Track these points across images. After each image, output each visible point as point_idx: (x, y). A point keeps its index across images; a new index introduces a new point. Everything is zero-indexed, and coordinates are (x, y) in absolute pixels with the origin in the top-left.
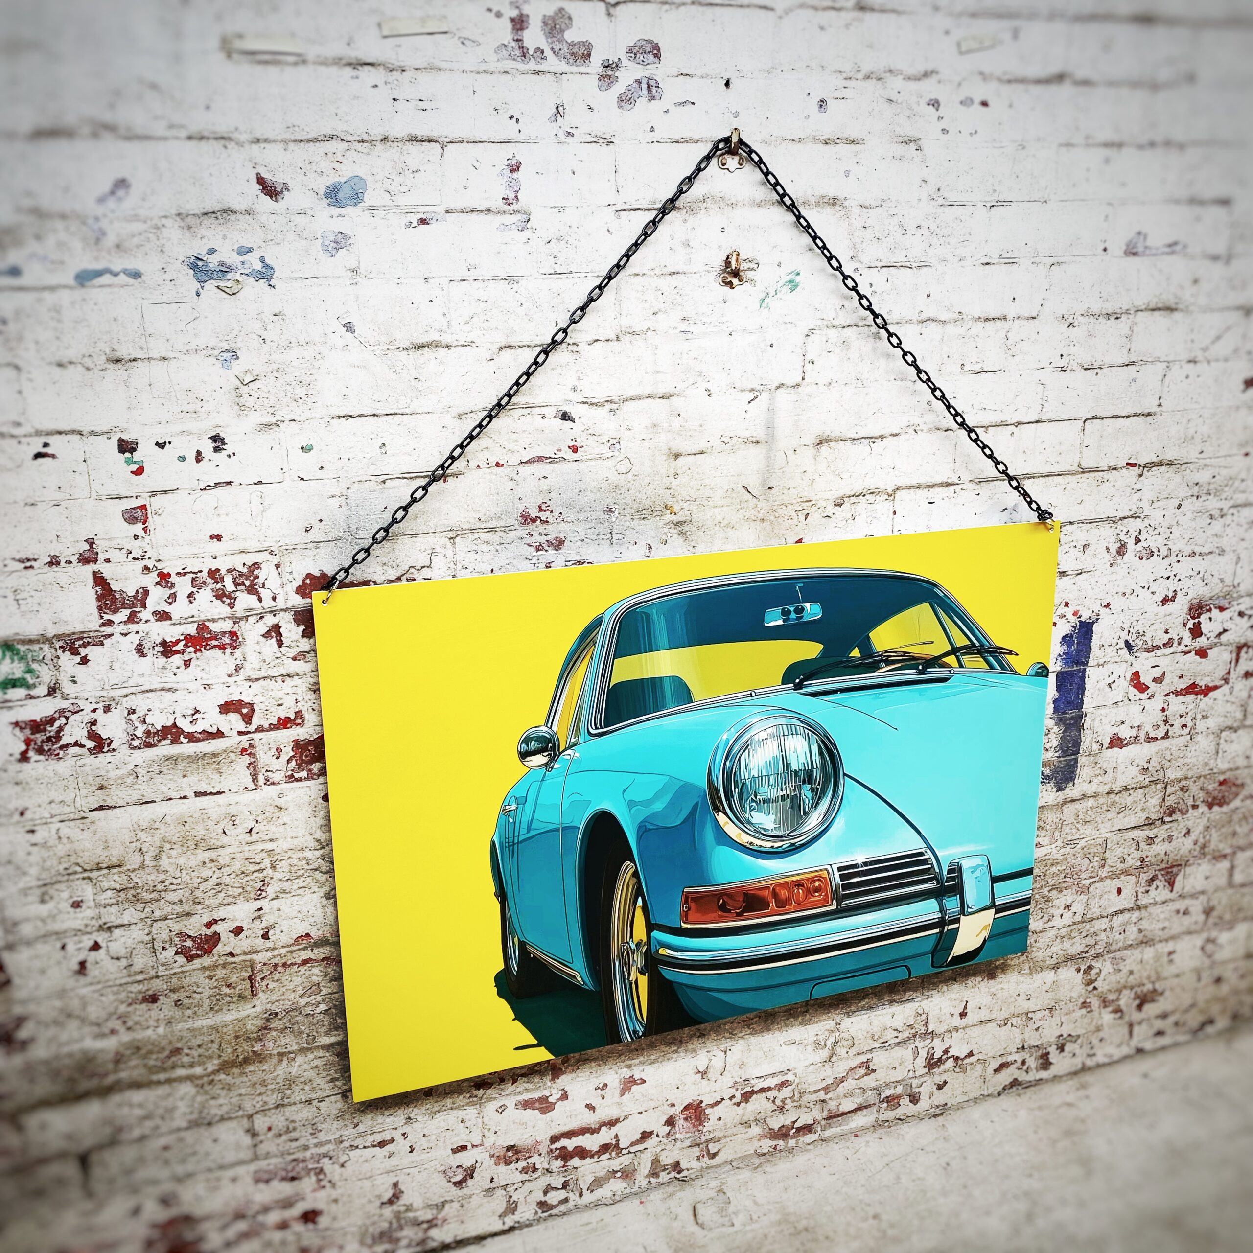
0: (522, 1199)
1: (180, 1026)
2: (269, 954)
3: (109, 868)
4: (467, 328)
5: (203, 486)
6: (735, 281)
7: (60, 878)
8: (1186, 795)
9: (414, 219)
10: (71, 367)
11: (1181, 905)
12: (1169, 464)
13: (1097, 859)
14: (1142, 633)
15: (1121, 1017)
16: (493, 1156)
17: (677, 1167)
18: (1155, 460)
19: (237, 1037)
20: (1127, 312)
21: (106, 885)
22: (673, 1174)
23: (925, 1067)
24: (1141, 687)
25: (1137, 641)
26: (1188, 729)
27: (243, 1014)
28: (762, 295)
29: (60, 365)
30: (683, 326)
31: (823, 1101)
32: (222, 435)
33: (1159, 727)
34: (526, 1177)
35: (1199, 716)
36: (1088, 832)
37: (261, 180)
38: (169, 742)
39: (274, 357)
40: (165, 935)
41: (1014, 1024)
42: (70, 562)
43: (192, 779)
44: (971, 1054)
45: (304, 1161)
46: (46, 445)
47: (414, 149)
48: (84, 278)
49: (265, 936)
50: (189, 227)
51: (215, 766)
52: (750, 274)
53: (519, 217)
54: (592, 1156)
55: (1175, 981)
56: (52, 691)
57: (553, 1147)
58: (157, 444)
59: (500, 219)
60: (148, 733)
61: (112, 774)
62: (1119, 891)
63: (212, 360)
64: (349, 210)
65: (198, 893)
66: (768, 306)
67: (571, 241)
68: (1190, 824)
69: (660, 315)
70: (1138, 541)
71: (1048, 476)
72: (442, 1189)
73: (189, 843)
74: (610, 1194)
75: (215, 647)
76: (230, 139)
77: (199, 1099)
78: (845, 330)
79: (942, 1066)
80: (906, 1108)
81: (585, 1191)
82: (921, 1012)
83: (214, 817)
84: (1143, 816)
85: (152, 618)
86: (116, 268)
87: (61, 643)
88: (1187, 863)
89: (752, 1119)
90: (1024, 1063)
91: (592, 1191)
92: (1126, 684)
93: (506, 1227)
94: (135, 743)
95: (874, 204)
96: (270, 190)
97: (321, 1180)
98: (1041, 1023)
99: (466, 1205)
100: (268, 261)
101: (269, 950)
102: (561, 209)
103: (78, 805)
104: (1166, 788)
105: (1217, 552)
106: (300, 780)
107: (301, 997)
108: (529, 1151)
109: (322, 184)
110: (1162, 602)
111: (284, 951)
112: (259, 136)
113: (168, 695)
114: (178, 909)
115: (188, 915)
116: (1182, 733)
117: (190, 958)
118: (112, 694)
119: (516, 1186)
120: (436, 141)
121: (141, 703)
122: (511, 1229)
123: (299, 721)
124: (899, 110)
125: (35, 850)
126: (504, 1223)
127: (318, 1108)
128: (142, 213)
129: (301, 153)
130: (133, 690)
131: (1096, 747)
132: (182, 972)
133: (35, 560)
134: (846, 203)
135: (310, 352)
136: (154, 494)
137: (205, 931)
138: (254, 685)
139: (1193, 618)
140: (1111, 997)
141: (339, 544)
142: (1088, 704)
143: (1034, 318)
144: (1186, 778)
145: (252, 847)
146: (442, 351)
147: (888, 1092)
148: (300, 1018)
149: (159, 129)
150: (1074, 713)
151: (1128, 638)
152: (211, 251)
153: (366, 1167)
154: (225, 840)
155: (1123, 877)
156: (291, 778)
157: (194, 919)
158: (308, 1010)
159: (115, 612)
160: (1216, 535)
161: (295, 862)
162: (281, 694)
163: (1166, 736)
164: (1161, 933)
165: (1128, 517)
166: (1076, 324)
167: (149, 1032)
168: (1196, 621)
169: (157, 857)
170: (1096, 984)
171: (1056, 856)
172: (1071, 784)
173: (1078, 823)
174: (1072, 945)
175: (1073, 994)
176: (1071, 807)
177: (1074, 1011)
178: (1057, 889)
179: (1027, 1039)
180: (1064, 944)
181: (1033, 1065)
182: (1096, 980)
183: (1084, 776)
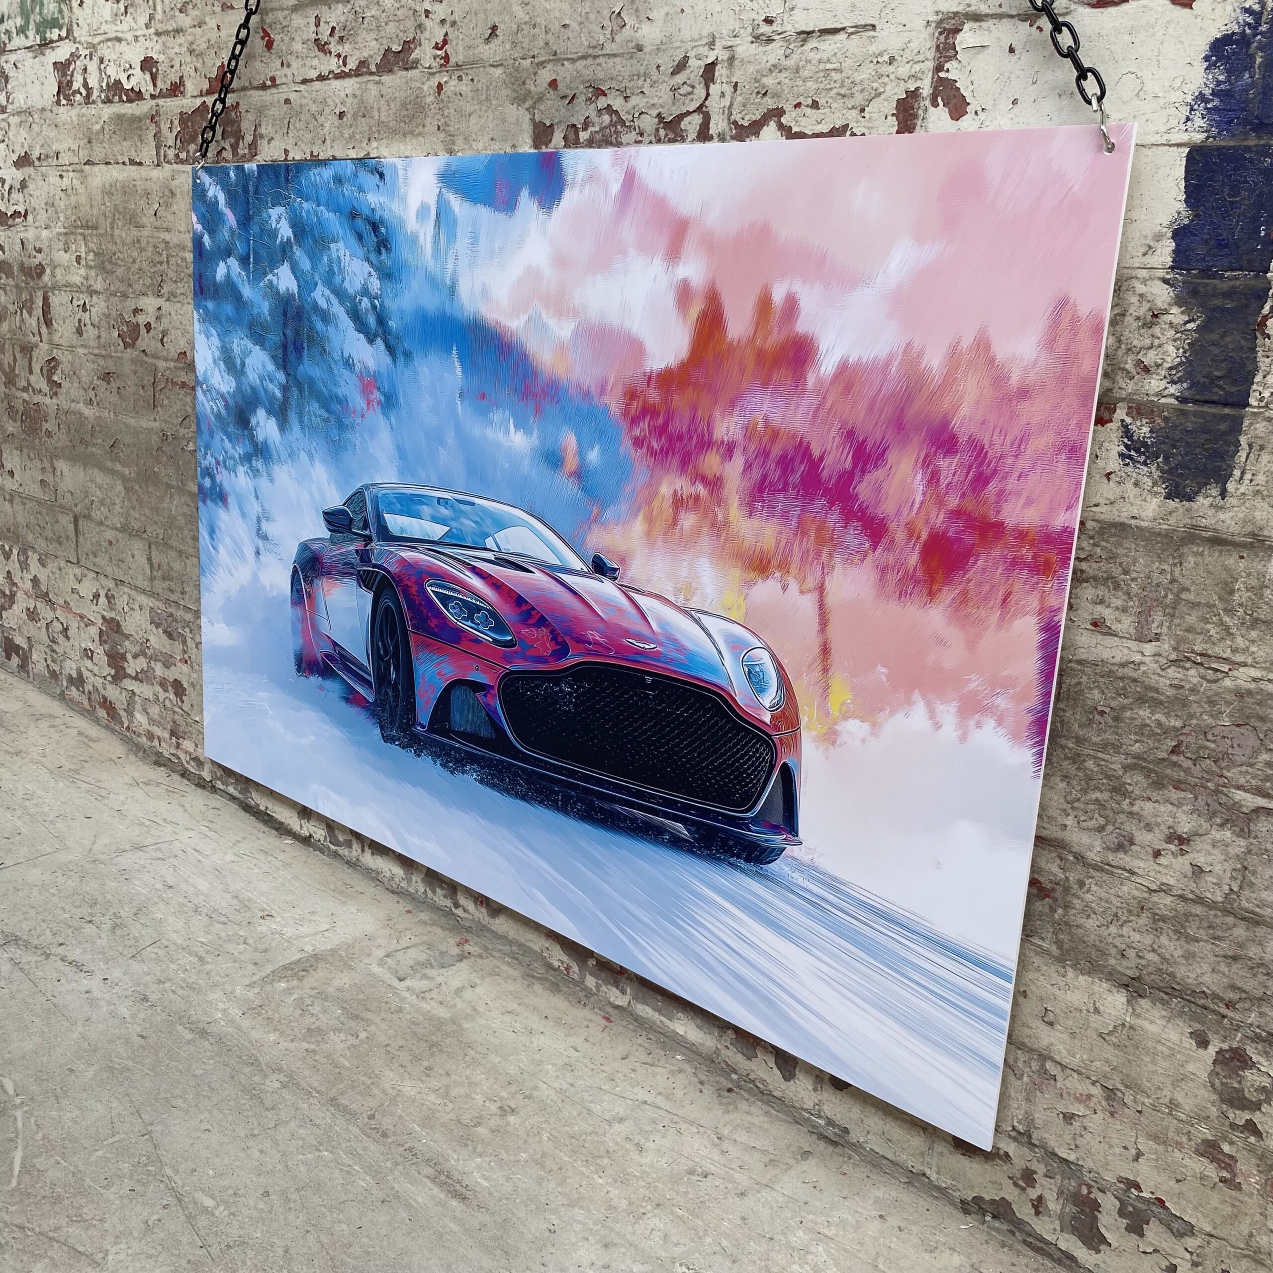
1: (120, 417)
2: (165, 365)
3: (93, 228)
7: (72, 229)
19: (147, 449)
21: (90, 245)
22: (449, 903)
27: (150, 424)
38: (118, 98)
40: (114, 313)
43: (129, 143)
49: (162, 340)
51: (139, 132)
56: (69, 33)
60: (108, 85)
61: (95, 128)
65: (130, 274)
73: (128, 216)
77: (126, 502)
83: (139, 190)
93: (303, 833)
94: (103, 96)
101: (166, 359)
103: (80, 156)
106: (182, 162)
111: (172, 364)
113: (117, 45)
114: (121, 287)
115: (125, 296)
117: (126, 345)
118: (94, 40)
121: (106, 52)
122: (307, 841)
123: (182, 89)
125: (63, 195)
126: (301, 826)
130: (103, 37)
132: (122, 358)
137: (133, 318)
138: (160, 40)
145: (158, 234)
148: (179, 450)
154: (144, 219)
156: (177, 159)
157: (128, 303)
162: (172, 54)
167: (106, 414)
169: (112, 226)
170: (1257, 1117)
171: (1153, 680)
172: (1215, 492)
173: (1230, 612)
174: (1189, 956)
175: (1179, 1097)
176: (1212, 558)
177: (1179, 1146)
178: (1148, 773)
179: (1039, 1122)
180: (1164, 940)
181: (1053, 1205)
182: (1256, 1106)
183: (1261, 479)
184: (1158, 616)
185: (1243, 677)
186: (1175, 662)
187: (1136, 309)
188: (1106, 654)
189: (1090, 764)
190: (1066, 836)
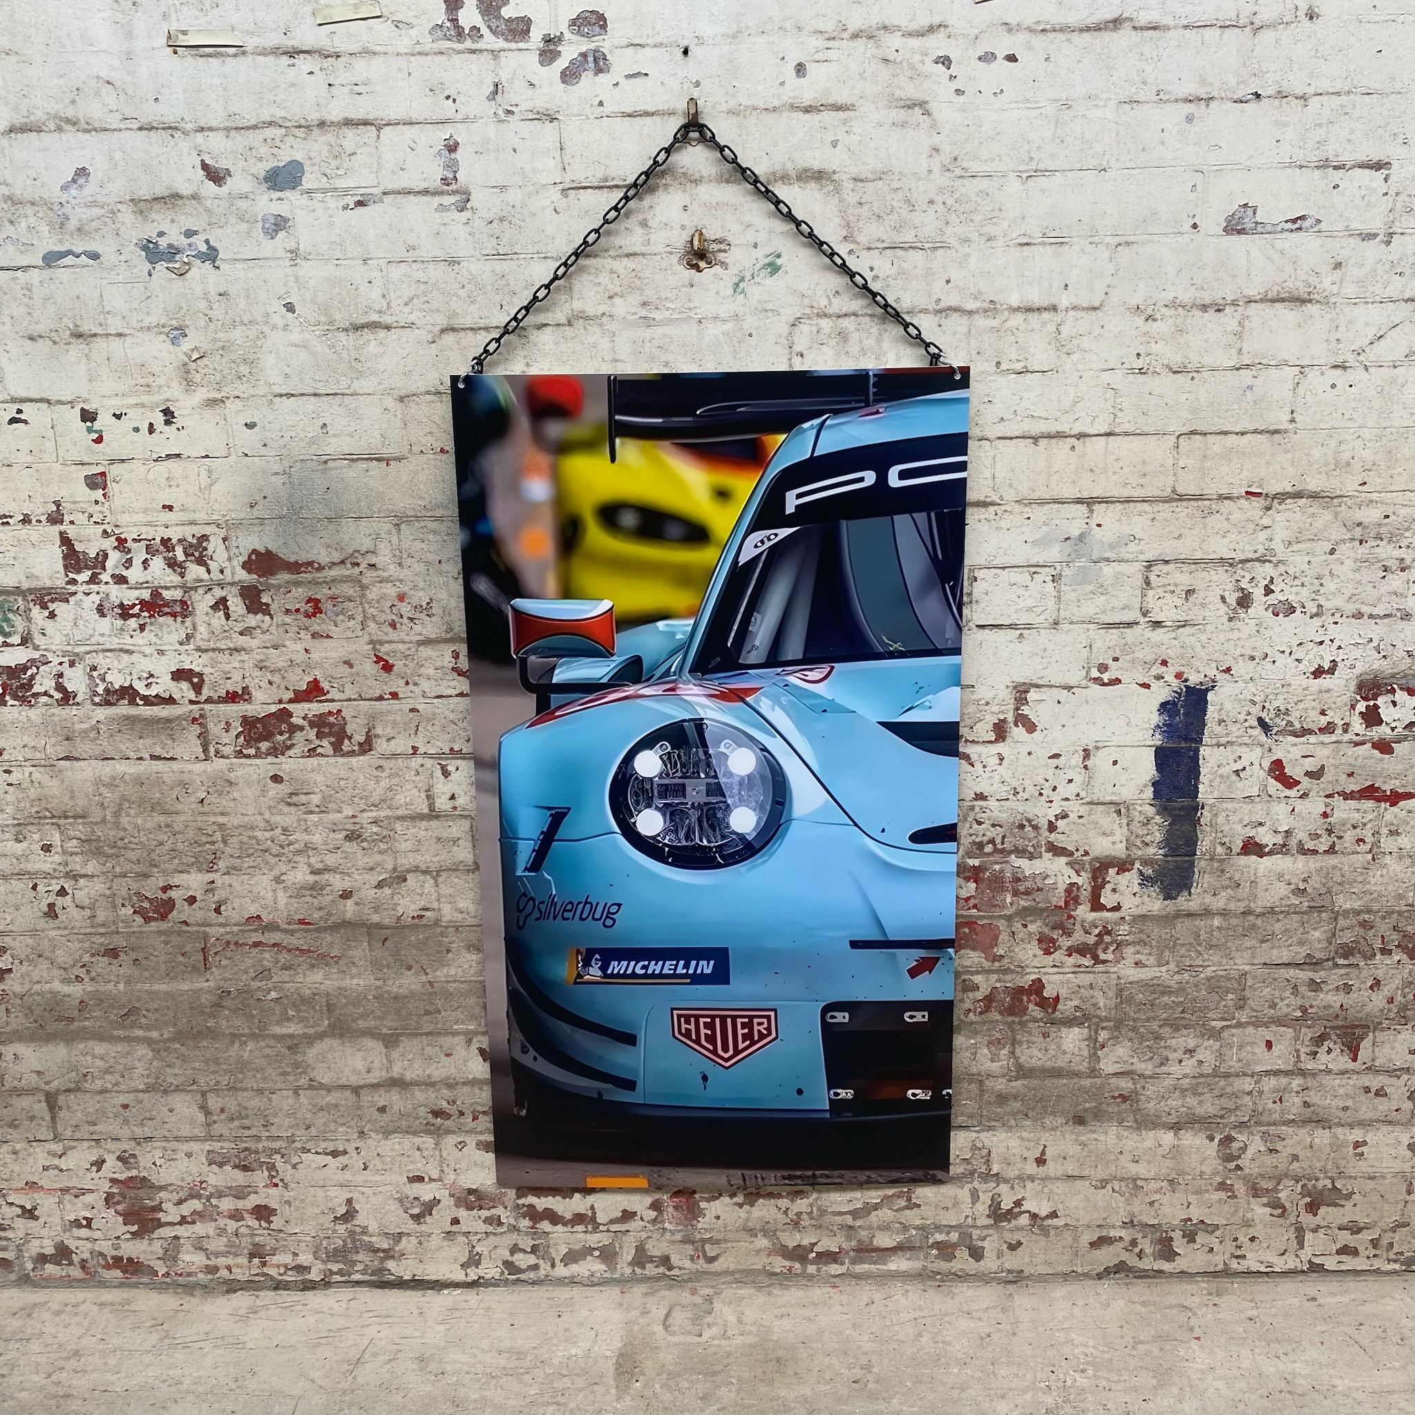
0: (486, 1252)
1: (139, 986)
2: (222, 930)
3: (75, 817)
4: (406, 310)
5: (155, 456)
6: (702, 264)
7: (32, 820)
8: (1371, 933)
9: (351, 201)
10: (41, 340)
11: (1375, 1082)
12: (1311, 497)
13: (1230, 996)
14: (1283, 710)
15: (1281, 1216)
16: (452, 1195)
17: (665, 1261)
18: (1289, 489)
19: (192, 1008)
20: (1234, 303)
21: (71, 833)
22: (662, 1270)
23: (988, 1216)
24: (1289, 782)
25: (1278, 720)
26: (1368, 847)
27: (197, 986)
28: (736, 279)
29: (31, 338)
30: (643, 313)
31: (850, 1227)
32: (172, 409)
33: (1318, 836)
34: (490, 1229)
35: (1385, 831)
36: (1216, 959)
37: (205, 166)
38: (126, 702)
39: (219, 335)
40: (124, 892)
41: (1117, 1188)
42: (39, 521)
43: (149, 741)
44: (1054, 1215)
45: (257, 1152)
46: (19, 411)
47: (349, 133)
48: (51, 259)
49: (218, 911)
50: (141, 212)
51: (168, 731)
52: (721, 256)
53: (458, 197)
54: (565, 1224)
55: (1371, 1184)
56: (25, 641)
57: (521, 1202)
58: (114, 415)
59: (437, 200)
60: (107, 690)
61: (78, 727)
62: (1269, 1045)
63: (163, 337)
64: (288, 194)
65: (154, 856)
66: (743, 291)
67: (514, 220)
68: (1380, 974)
69: (617, 300)
70: (1268, 591)
71: (1128, 501)
72: (398, 1219)
73: (147, 805)
74: (588, 1273)
75: (167, 614)
76: (176, 128)
77: (155, 1063)
78: (841, 320)
79: (1014, 1222)
80: (963, 1261)
81: (557, 1262)
82: (979, 1145)
83: (168, 781)
84: (1303, 951)
85: (109, 580)
86: (78, 250)
87: (32, 597)
88: (1377, 1027)
89: (758, 1227)
90: (1134, 1243)
91: (566, 1265)
92: (1263, 774)
93: (469, 1279)
94: (97, 699)
95: (870, 176)
96: (215, 176)
97: (274, 1177)
98: (1157, 1197)
99: (425, 1244)
100: (212, 243)
101: (221, 925)
102: (503, 188)
103: (48, 752)
104: (1336, 919)
105: (1399, 614)
106: (248, 756)
107: (253, 979)
108: (493, 1200)
109: (262, 168)
110: (1313, 673)
111: (235, 929)
112: (202, 124)
113: (125, 656)
114: (137, 868)
115: (146, 876)
116: (1359, 849)
117: (148, 920)
118: (77, 650)
119: (479, 1236)
120: (372, 124)
121: (102, 661)
122: (474, 1284)
123: (246, 697)
124: (898, 71)
125: (11, 789)
126: (466, 1275)
127: (269, 1099)
128: (100, 199)
129: (240, 140)
130: (94, 648)
131: (1219, 850)
132: (140, 932)
133: (11, 517)
134: (836, 177)
135: (252, 332)
136: (112, 462)
137: (160, 895)
138: (204, 656)
139: (1365, 699)
140: (1265, 1184)
141: (284, 522)
142: (1205, 792)
143: (1095, 309)
144: (1369, 912)
145: (206, 818)
146: (382, 334)
147: (939, 1237)
148: (252, 1001)
149: (113, 121)
150: (1184, 802)
151: (1264, 715)
152: (161, 234)
153: (319, 1175)
154: (179, 807)
155: (1273, 1028)
156: (239, 755)
157: (151, 881)
158: (260, 995)
159: (79, 572)
160: (1395, 593)
161: (245, 839)
162: (228, 668)
163: (1331, 850)
164: (1341, 1114)
165: (1252, 560)
166: (1158, 316)
167: (111, 986)
168: (1371, 703)
169: (117, 814)
170: (1240, 1162)
171: (1168, 983)
172: (1186, 894)
173: (1199, 945)
174: (1200, 1103)
175: (1204, 1168)
176: (1188, 923)
177: (1207, 1191)
178: (1171, 1026)
179: (1136, 1213)
180: (1188, 1099)
181: (1148, 1250)
182: (1239, 1157)
183: (1205, 885)
184: (1167, 953)
185: (1209, 972)
186: (1178, 972)
187: (1137, 817)
188: (1143, 976)
189: (1142, 1030)
190: (1133, 1068)
